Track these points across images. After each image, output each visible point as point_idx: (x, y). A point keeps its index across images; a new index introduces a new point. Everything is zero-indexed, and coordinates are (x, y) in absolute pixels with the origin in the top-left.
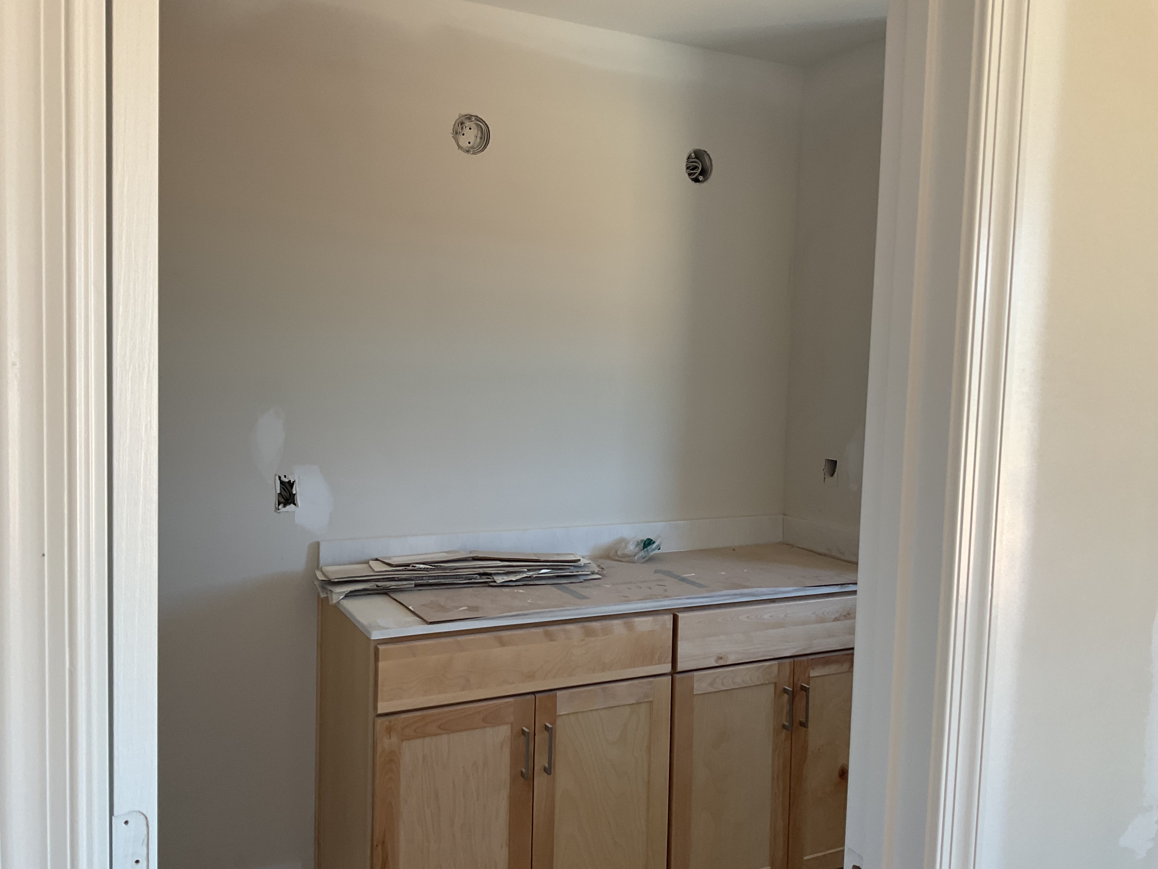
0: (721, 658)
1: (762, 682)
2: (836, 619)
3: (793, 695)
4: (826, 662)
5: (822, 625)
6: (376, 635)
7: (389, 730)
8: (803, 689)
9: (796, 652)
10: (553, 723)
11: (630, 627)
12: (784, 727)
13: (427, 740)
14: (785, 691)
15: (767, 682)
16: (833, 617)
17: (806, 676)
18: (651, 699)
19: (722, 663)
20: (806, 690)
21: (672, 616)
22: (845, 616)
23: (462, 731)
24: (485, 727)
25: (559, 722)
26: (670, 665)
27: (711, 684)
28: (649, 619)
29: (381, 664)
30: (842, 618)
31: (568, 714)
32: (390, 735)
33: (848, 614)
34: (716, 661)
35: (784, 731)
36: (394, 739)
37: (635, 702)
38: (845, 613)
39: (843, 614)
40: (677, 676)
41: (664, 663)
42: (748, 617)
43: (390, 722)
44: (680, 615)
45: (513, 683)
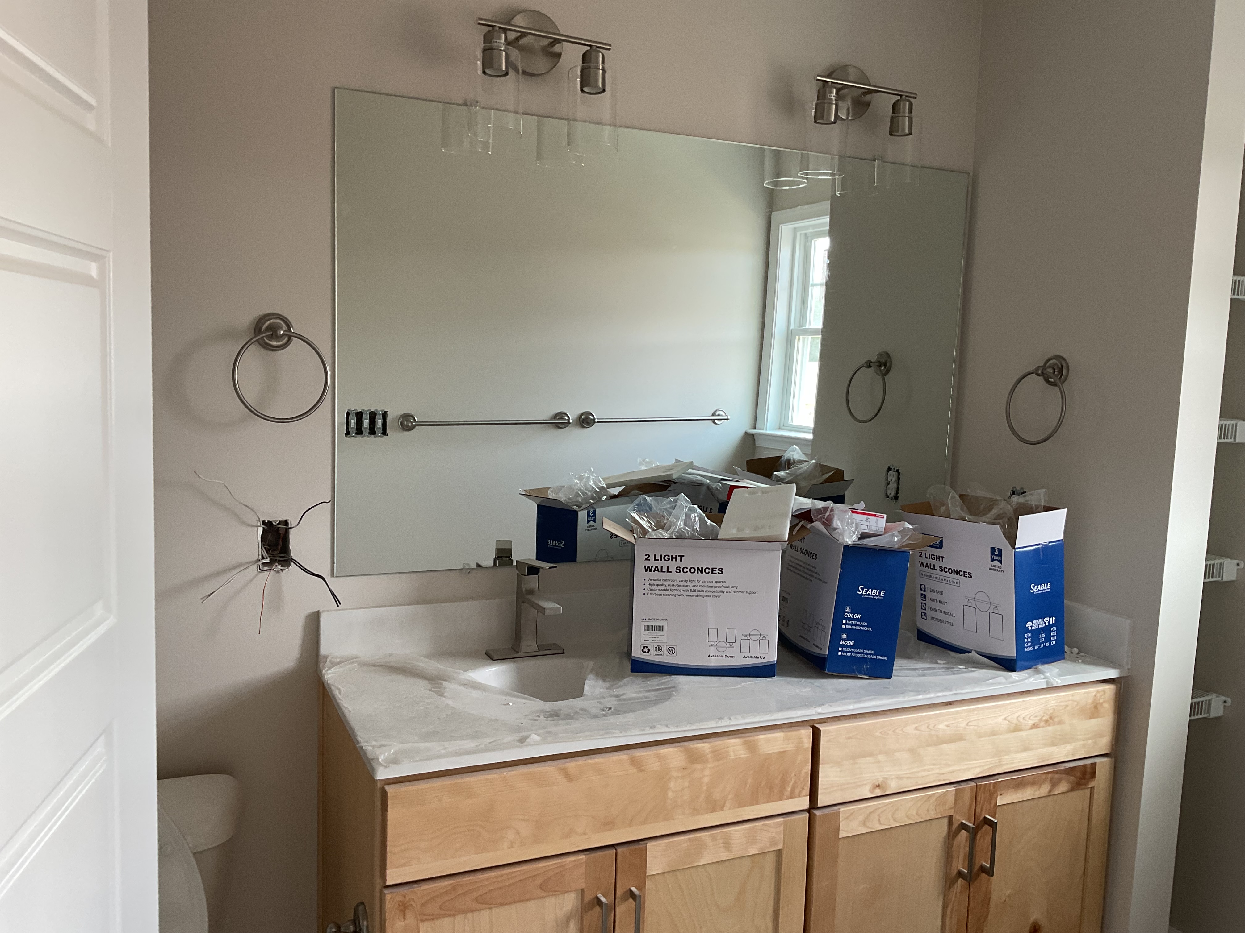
0: (878, 786)
1: (934, 816)
2: (1035, 726)
3: (973, 833)
4: (1019, 785)
5: (1014, 734)
6: (382, 774)
7: (403, 908)
8: (986, 821)
9: (979, 773)
10: (641, 886)
11: (752, 748)
12: (960, 874)
13: (459, 918)
14: (963, 826)
15: (940, 816)
16: (1030, 723)
17: (992, 805)
18: (780, 847)
19: (878, 792)
20: (993, 825)
21: (812, 729)
22: (1047, 721)
23: (510, 903)
24: (543, 898)
25: (649, 884)
26: (808, 797)
27: (864, 823)
28: (778, 735)
29: (391, 814)
30: (1042, 724)
31: (663, 873)
32: (404, 915)
33: (1051, 718)
34: (871, 791)
35: (960, 879)
36: (410, 919)
37: (757, 853)
38: (1046, 717)
39: (1044, 718)
40: (817, 813)
41: (800, 796)
42: (916, 728)
43: (405, 897)
44: (822, 727)
45: (585, 834)
